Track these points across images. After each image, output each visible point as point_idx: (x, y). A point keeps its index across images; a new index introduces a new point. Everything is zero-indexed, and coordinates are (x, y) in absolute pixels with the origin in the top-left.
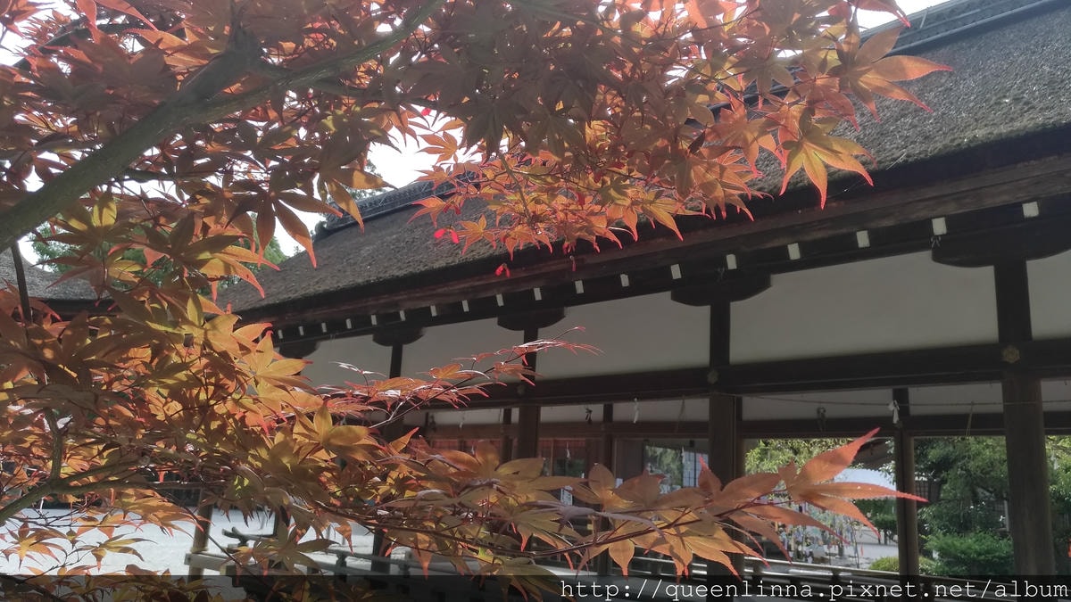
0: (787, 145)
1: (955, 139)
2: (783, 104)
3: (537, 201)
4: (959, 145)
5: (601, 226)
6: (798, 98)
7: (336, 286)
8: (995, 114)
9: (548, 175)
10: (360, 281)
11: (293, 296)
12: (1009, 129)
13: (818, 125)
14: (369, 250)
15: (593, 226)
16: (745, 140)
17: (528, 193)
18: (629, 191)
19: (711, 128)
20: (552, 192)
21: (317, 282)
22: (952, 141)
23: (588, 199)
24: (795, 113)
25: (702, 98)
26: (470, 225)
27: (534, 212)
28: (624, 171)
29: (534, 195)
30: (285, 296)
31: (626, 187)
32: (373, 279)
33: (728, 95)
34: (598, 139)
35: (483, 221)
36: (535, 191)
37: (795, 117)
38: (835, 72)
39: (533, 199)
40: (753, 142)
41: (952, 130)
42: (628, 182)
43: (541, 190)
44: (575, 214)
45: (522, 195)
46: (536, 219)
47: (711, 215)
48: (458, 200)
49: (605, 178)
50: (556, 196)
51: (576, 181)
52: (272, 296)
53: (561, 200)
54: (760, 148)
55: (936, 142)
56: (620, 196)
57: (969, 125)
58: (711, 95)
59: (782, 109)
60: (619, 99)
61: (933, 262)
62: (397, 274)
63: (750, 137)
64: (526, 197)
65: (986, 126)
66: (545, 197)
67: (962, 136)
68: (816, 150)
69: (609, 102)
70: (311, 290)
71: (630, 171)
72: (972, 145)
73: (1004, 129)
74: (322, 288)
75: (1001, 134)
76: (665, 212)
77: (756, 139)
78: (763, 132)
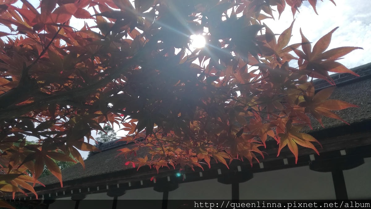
0: (280, 135)
1: (315, 127)
2: (278, 117)
3: (169, 150)
4: (317, 129)
5: (195, 161)
6: (285, 115)
7: (94, 174)
8: (327, 119)
9: (174, 141)
10: (103, 172)
11: (78, 177)
12: (333, 124)
13: (295, 127)
14: (108, 161)
15: (192, 161)
16: (261, 132)
17: (166, 147)
18: (208, 149)
19: (246, 126)
20: (175, 147)
21: (88, 172)
22: (314, 128)
23: (190, 151)
24: (283, 121)
25: (241, 114)
26: (141, 159)
27: (168, 155)
28: (206, 141)
29: (168, 148)
30: (76, 177)
31: (207, 147)
32: (108, 172)
33: (253, 113)
34: (195, 127)
35: (146, 158)
36: (168, 146)
37: (283, 123)
38: (302, 105)
39: (167, 150)
40: (264, 133)
41: (313, 124)
42: (207, 146)
43: (171, 146)
44: (184, 156)
45: (162, 148)
46: (169, 157)
47: (241, 160)
48: (136, 149)
49: (198, 143)
50: (177, 148)
51: (186, 143)
52: (70, 177)
53: (179, 150)
54: (268, 136)
55: (308, 128)
56: (203, 151)
57: (319, 123)
58: (246, 113)
59: (278, 119)
60: (205, 113)
61: (310, 170)
62: (117, 170)
63: (263, 131)
64: (164, 149)
65: (324, 123)
66: (172, 149)
67: (317, 126)
68: (292, 137)
69: (201, 114)
70: (85, 175)
71: (208, 141)
72: (321, 129)
73: (331, 125)
74: (89, 174)
75: (330, 126)
76: (222, 158)
77: (266, 132)
78: (269, 129)
